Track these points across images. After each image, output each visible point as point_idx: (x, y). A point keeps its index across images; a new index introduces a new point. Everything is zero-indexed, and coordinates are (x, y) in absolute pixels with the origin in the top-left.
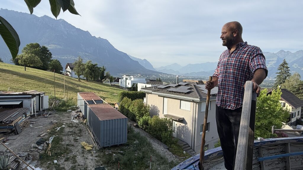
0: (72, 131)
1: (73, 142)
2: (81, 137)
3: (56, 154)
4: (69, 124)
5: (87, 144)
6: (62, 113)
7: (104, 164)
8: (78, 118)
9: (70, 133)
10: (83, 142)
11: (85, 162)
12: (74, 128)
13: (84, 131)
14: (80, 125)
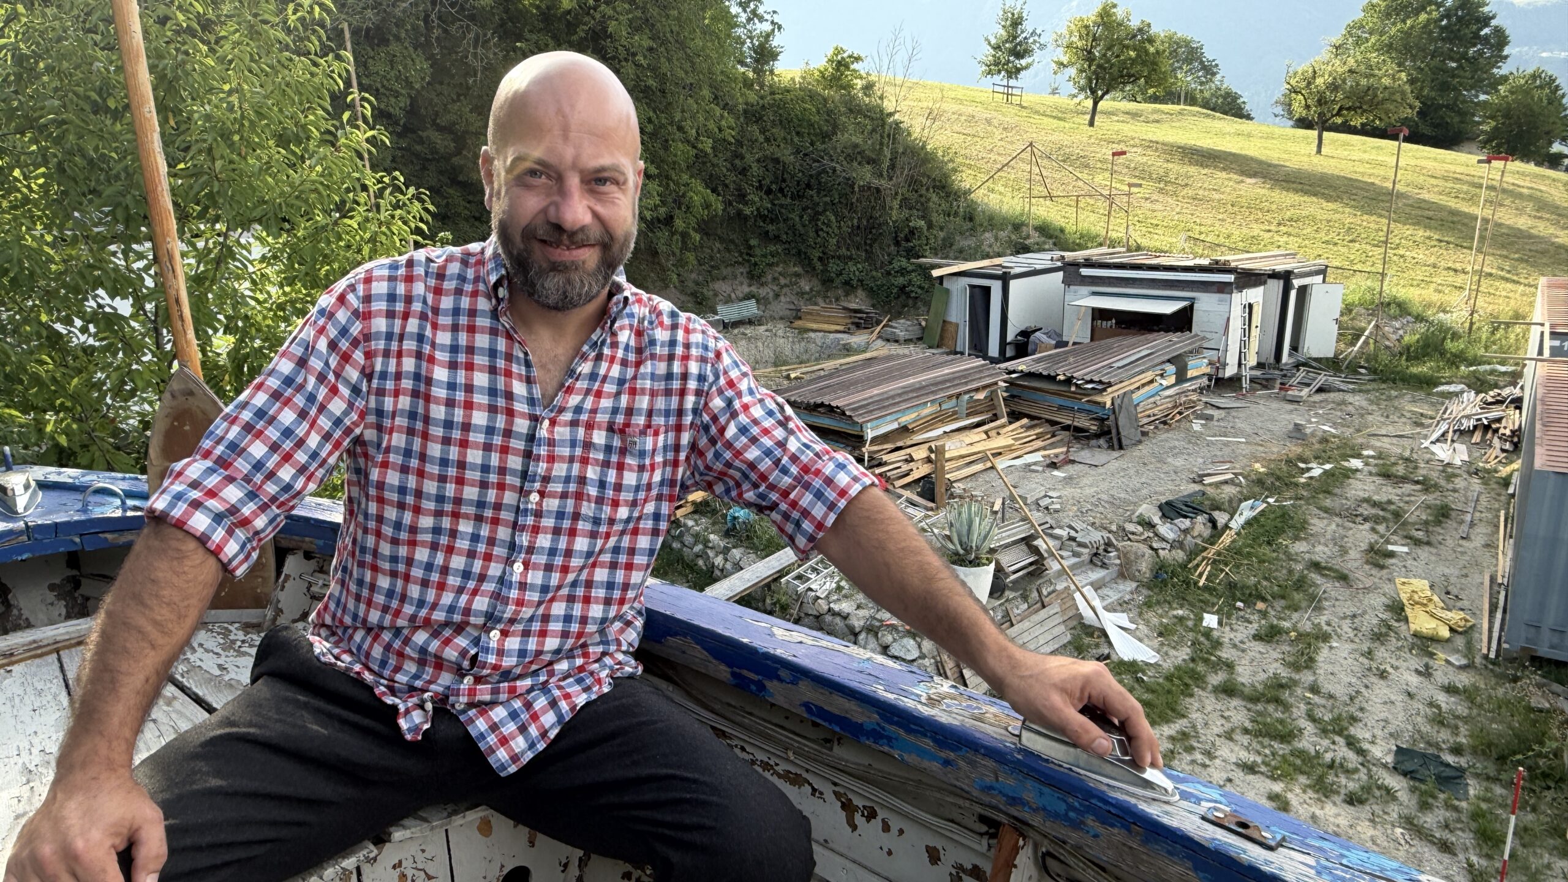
0: (1390, 502)
1: (1354, 561)
2: (1424, 553)
3: (1232, 586)
4: (1393, 460)
5: (1435, 598)
6: (1394, 393)
7: (1474, 751)
8: (1477, 437)
9: (1366, 510)
10: (1413, 581)
11: (1363, 690)
12: (1408, 488)
13: (1462, 522)
14: (1459, 483)
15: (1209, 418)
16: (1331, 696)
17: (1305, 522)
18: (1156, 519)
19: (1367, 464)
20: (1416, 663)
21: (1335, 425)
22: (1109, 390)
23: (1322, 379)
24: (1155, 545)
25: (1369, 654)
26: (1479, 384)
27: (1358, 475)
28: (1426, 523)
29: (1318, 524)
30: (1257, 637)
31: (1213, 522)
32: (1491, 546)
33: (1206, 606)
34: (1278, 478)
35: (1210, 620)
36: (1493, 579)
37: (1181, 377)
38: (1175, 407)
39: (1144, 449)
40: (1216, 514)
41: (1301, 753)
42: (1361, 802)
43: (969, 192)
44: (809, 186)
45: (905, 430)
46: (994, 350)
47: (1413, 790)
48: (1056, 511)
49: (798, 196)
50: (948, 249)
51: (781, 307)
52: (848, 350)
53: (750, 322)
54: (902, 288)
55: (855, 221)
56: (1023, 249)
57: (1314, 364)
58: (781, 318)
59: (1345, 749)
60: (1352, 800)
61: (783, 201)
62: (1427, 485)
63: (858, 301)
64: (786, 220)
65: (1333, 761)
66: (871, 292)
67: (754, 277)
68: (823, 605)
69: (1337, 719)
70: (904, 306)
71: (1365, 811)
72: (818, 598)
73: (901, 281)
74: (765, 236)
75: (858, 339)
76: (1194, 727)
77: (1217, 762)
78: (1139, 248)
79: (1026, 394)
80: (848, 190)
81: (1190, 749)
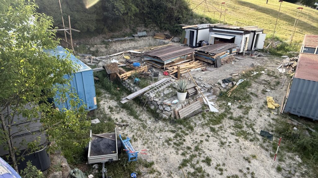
0: (268, 81)
1: (259, 93)
2: (273, 91)
3: (235, 97)
4: (270, 72)
5: (274, 101)
6: (273, 57)
7: (275, 131)
8: (288, 67)
9: (264, 82)
10: (270, 97)
11: (257, 119)
12: (272, 78)
13: (282, 85)
14: (282, 77)
15: (236, 61)
16: (250, 120)
17: (251, 84)
18: (221, 83)
19: (265, 72)
20: (268, 114)
21: (260, 64)
22: (215, 55)
23: (259, 54)
24: (221, 88)
25: (259, 112)
26: (290, 56)
27: (263, 75)
28: (275, 85)
29: (254, 85)
30: (238, 108)
31: (233, 84)
32: (286, 90)
33: (229, 101)
34: (247, 75)
35: (229, 104)
36: (285, 97)
37: (231, 53)
38: (229, 59)
39: (222, 68)
40: (234, 82)
41: (243, 131)
42: (253, 141)
43: (192, 10)
44: (158, 7)
45: (173, 62)
46: (194, 45)
47: (263, 139)
48: (202, 81)
49: (156, 9)
50: (187, 22)
51: (151, 33)
52: (164, 43)
53: (145, 36)
54: (177, 30)
55: (167, 15)
56: (202, 23)
57: (258, 50)
58: (151, 36)
59: (251, 130)
60: (251, 140)
61: (152, 10)
62: (276, 77)
63: (167, 33)
64: (153, 14)
65: (249, 133)
66: (170, 31)
67: (146, 26)
68: (152, 99)
69: (251, 125)
70: (177, 34)
71: (253, 143)
72: (151, 98)
73: (176, 29)
74: (148, 18)
75: (166, 41)
76: (223, 125)
77: (227, 132)
78: (226, 24)
79: (199, 55)
80: (166, 8)
81: (222, 130)
